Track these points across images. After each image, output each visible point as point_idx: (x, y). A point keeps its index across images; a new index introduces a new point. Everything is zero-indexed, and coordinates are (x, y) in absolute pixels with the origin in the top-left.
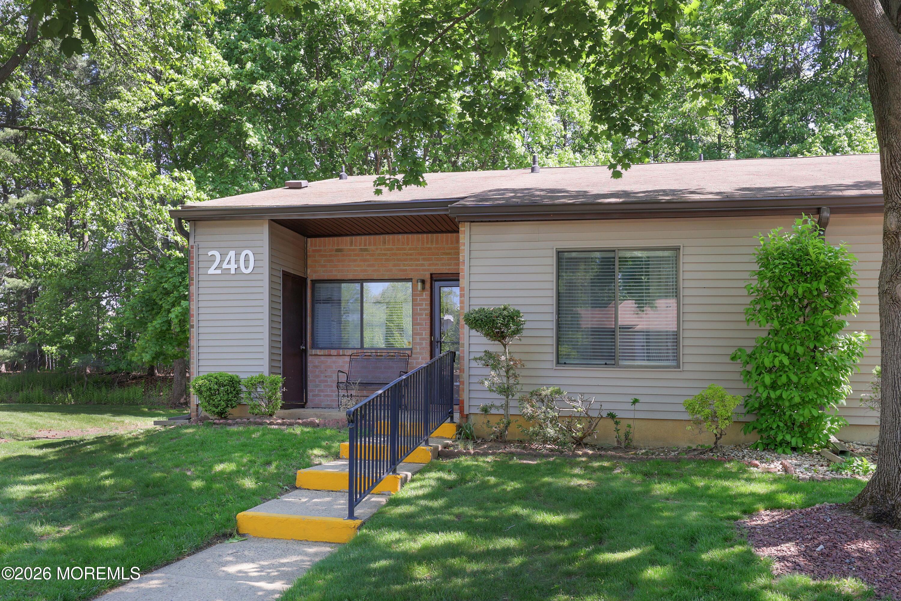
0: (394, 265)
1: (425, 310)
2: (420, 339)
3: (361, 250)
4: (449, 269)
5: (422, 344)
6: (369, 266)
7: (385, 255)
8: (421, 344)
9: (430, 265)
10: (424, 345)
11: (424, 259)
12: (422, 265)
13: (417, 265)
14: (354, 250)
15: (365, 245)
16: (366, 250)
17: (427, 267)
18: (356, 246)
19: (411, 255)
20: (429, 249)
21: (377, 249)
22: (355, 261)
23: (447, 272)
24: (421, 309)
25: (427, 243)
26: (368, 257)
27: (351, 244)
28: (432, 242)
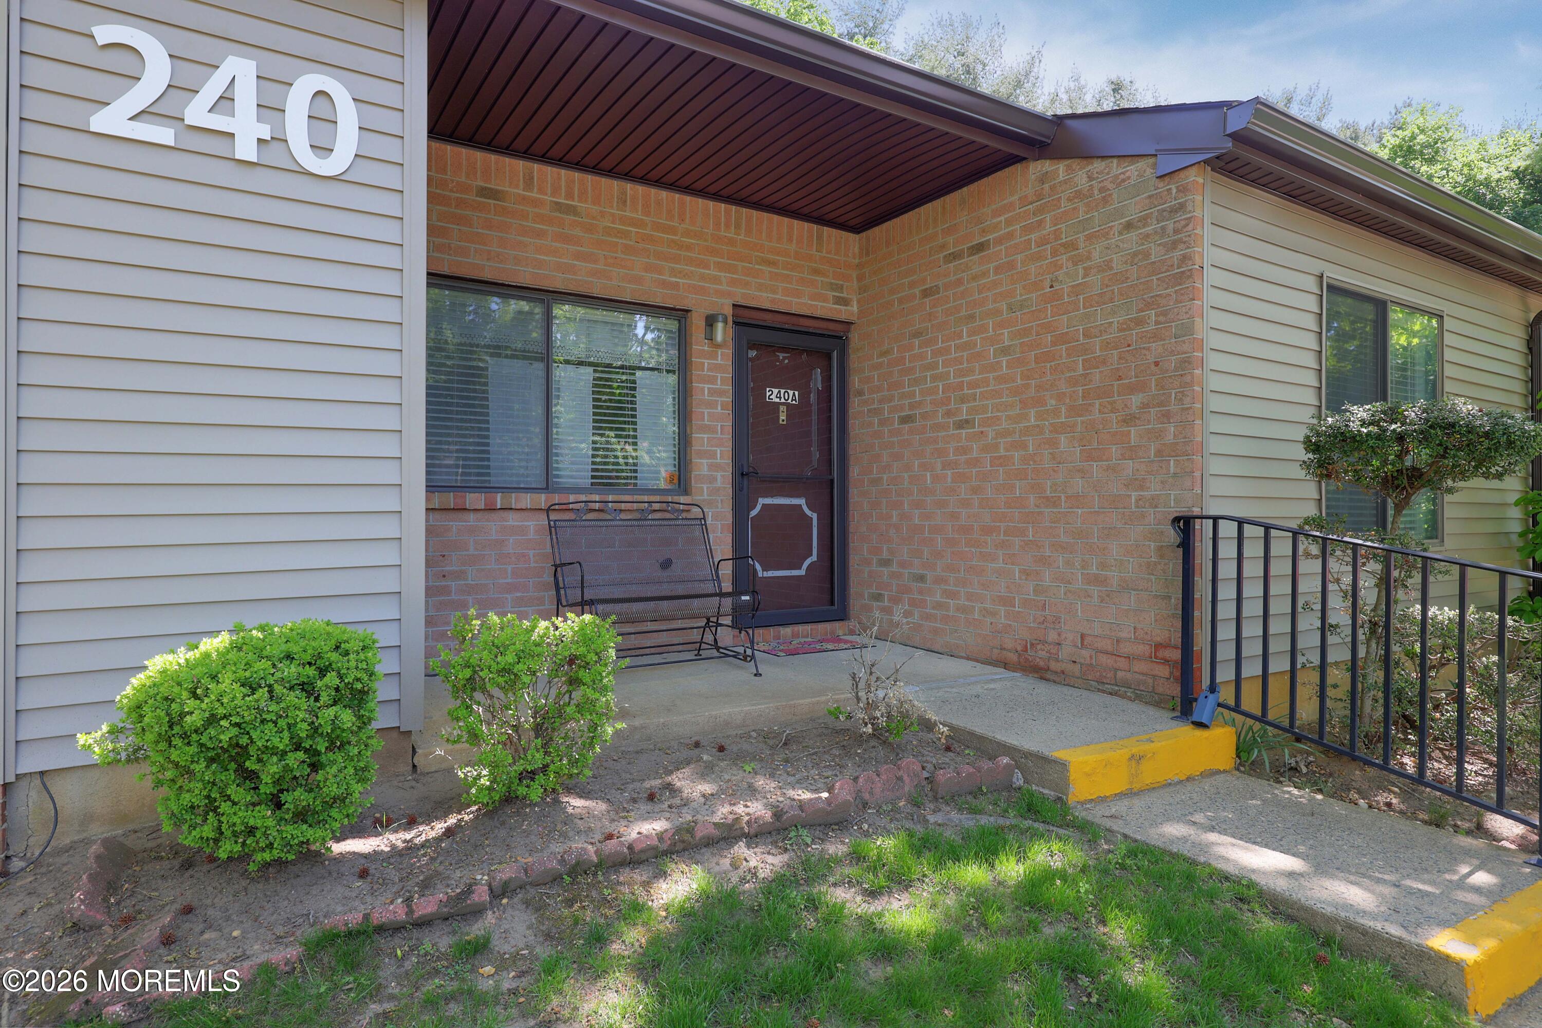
0: (648, 268)
1: (721, 393)
2: (711, 467)
3: (558, 206)
4: (773, 301)
5: (715, 479)
6: (578, 256)
7: (625, 234)
8: (713, 479)
9: (733, 282)
10: (719, 483)
11: (720, 267)
12: (716, 280)
13: (703, 278)
14: (535, 203)
15: (570, 196)
16: (572, 210)
17: (724, 287)
18: (541, 191)
19: (689, 248)
20: (731, 242)
21: (602, 214)
22: (540, 234)
23: (767, 305)
24: (712, 392)
25: (727, 226)
26: (578, 232)
27: (529, 182)
28: (738, 226)
